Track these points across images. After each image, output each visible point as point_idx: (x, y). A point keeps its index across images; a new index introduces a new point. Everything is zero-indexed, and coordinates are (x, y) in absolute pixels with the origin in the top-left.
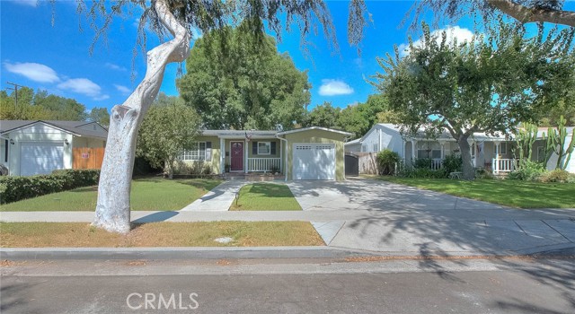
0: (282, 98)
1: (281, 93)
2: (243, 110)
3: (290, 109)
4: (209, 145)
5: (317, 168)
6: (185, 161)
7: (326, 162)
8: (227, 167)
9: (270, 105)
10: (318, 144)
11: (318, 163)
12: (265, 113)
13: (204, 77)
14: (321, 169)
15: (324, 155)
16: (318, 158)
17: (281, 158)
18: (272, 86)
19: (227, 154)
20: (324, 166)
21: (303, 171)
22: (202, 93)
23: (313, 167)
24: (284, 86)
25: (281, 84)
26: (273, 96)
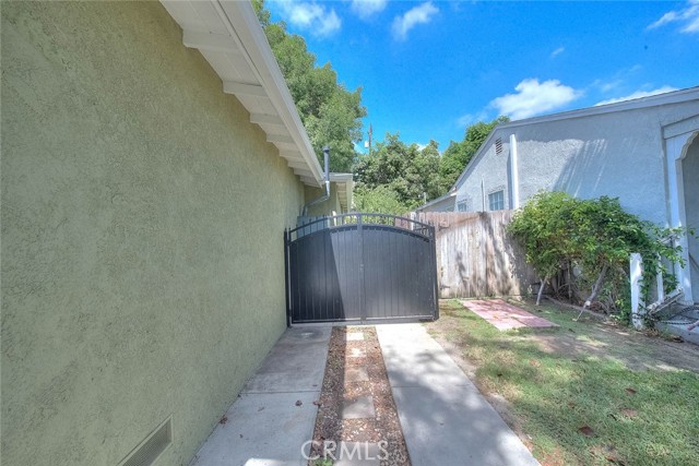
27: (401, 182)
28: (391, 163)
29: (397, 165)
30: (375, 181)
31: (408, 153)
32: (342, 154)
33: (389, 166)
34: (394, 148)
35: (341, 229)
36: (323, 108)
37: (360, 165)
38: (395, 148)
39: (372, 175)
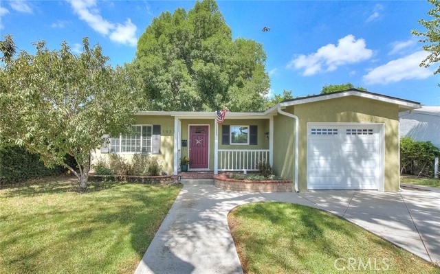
0: (240, 85)
1: (240, 79)
2: (198, 98)
3: (251, 96)
4: (157, 130)
5: (347, 165)
6: (121, 154)
7: (362, 154)
8: (184, 164)
9: (229, 92)
10: (351, 125)
11: (349, 156)
12: (222, 100)
13: (154, 60)
14: (353, 165)
15: (358, 143)
16: (347, 147)
17: (271, 150)
18: (230, 71)
19: (184, 144)
20: (358, 162)
21: (321, 170)
22: (152, 78)
23: (340, 164)
24: (242, 72)
25: (238, 70)
26: (231, 83)
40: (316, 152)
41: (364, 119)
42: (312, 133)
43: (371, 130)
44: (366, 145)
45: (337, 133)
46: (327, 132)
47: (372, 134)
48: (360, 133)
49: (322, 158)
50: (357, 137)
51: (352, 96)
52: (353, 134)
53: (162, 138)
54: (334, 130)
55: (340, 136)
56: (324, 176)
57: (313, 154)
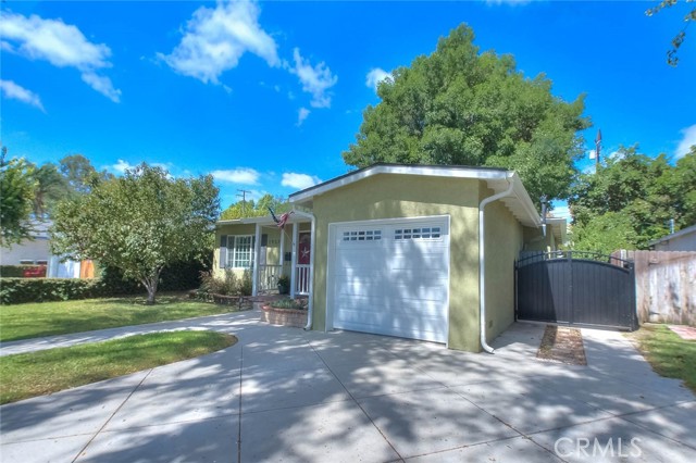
4: (265, 241)
5: (395, 294)
6: (234, 270)
7: (421, 275)
10: (400, 222)
11: (399, 276)
14: (405, 295)
15: (414, 255)
16: (396, 264)
19: (288, 258)
20: (414, 289)
23: (383, 290)
27: (643, 206)
28: (626, 182)
29: (635, 184)
30: (603, 204)
31: (651, 169)
32: (558, 179)
33: (624, 186)
34: (631, 164)
35: (555, 261)
36: (537, 133)
37: (583, 185)
38: (633, 163)
39: (597, 198)
40: (350, 271)
41: (412, 212)
42: (345, 239)
43: (438, 230)
44: (427, 258)
45: (379, 238)
46: (365, 236)
47: (438, 236)
48: (418, 236)
49: (356, 279)
50: (412, 243)
51: (380, 174)
52: (405, 237)
53: (269, 249)
54: (376, 233)
55: (386, 242)
56: (360, 308)
57: (345, 272)
